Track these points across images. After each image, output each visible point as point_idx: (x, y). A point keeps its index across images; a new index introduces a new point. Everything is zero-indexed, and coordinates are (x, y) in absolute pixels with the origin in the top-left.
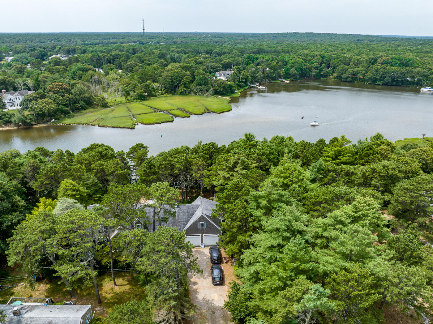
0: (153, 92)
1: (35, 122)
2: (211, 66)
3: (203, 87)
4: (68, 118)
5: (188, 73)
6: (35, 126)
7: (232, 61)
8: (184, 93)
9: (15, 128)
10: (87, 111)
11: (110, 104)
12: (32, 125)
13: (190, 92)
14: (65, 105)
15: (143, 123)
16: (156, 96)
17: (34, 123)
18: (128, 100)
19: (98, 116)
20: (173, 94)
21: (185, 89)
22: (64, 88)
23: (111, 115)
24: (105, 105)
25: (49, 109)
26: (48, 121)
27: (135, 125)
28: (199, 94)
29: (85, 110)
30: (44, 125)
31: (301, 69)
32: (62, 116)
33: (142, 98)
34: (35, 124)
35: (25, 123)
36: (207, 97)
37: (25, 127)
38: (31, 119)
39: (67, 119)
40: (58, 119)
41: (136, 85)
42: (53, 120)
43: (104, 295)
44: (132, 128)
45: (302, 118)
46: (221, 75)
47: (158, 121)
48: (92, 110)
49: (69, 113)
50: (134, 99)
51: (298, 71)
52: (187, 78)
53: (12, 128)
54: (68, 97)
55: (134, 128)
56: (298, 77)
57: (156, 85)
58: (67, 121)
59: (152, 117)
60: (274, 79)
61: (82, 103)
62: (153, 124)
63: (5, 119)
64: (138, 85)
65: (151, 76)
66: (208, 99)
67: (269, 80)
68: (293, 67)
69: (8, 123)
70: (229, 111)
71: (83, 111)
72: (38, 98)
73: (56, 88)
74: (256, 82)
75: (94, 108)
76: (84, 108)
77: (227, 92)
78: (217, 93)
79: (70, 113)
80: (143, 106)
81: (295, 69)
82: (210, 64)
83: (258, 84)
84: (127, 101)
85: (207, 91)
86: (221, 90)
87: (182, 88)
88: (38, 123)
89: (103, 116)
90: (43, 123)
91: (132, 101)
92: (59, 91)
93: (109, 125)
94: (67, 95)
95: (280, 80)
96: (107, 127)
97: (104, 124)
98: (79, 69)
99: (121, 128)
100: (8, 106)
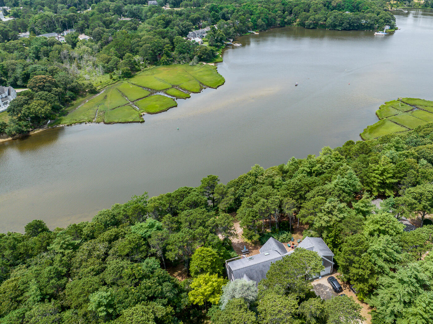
0: (137, 67)
1: (31, 127)
2: (182, 25)
3: (186, 54)
5: (167, 40)
6: (32, 133)
7: (200, 15)
8: (166, 64)
9: (10, 138)
11: (97, 88)
12: (29, 132)
13: (172, 61)
15: (149, 113)
16: (140, 70)
17: (30, 129)
18: (114, 80)
19: (95, 108)
20: (156, 65)
21: (168, 59)
22: (49, 81)
23: (108, 105)
24: (94, 92)
25: (45, 113)
26: (43, 125)
27: (142, 116)
28: (183, 62)
29: (75, 100)
30: (41, 130)
31: (267, 19)
32: (57, 114)
33: (128, 75)
34: (32, 131)
35: (19, 131)
36: (193, 65)
37: (20, 135)
42: (49, 122)
44: (142, 122)
45: (296, 85)
46: (195, 36)
47: (164, 108)
50: (120, 78)
51: (264, 21)
52: (168, 47)
53: (6, 140)
54: (57, 92)
55: (144, 122)
56: (265, 26)
57: (137, 58)
59: (154, 103)
60: (245, 32)
61: (70, 93)
62: (160, 112)
65: (126, 47)
66: (195, 68)
67: (240, 34)
68: (259, 17)
70: (223, 84)
71: (74, 102)
72: (28, 100)
73: (40, 82)
74: (229, 38)
75: (82, 96)
77: (210, 57)
78: (201, 59)
79: (61, 108)
81: (262, 20)
82: (181, 23)
83: (232, 40)
84: (114, 82)
85: (191, 59)
86: (205, 57)
87: (164, 58)
88: (35, 128)
89: (100, 108)
90: (40, 128)
91: (119, 81)
92: (44, 86)
93: (116, 121)
94: (55, 89)
95: (249, 32)
96: (114, 123)
97: (110, 120)
98: (42, 43)
99: (130, 122)
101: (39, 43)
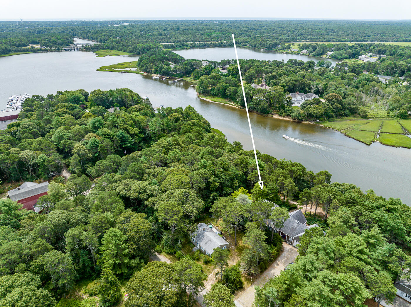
1: (305, 119)
4: (330, 121)
6: (303, 122)
9: (292, 120)
10: (348, 118)
11: (370, 116)
12: (302, 121)
14: (333, 111)
15: (381, 143)
17: (304, 120)
18: (389, 116)
19: (352, 126)
22: (337, 99)
23: (362, 127)
24: (365, 117)
26: (313, 121)
27: (374, 142)
29: (347, 117)
30: (310, 123)
32: (326, 119)
33: (403, 117)
35: (298, 118)
37: (298, 121)
38: (303, 117)
39: (328, 122)
40: (322, 121)
41: (404, 104)
42: (318, 121)
44: (367, 145)
47: (396, 145)
48: (352, 118)
49: (332, 117)
50: (395, 116)
53: (290, 120)
54: (336, 106)
55: (369, 145)
58: (327, 124)
59: (395, 139)
61: (347, 111)
62: (390, 146)
63: (288, 113)
64: (405, 105)
69: (289, 115)
71: (345, 118)
72: (314, 103)
75: (355, 117)
76: (347, 115)
79: (333, 117)
80: (398, 125)
84: (387, 117)
88: (307, 120)
89: (354, 127)
90: (310, 121)
91: (392, 118)
93: (353, 137)
94: (336, 104)
96: (350, 137)
97: (350, 135)
98: (365, 79)
99: (360, 141)
100: (296, 103)
101: (364, 78)
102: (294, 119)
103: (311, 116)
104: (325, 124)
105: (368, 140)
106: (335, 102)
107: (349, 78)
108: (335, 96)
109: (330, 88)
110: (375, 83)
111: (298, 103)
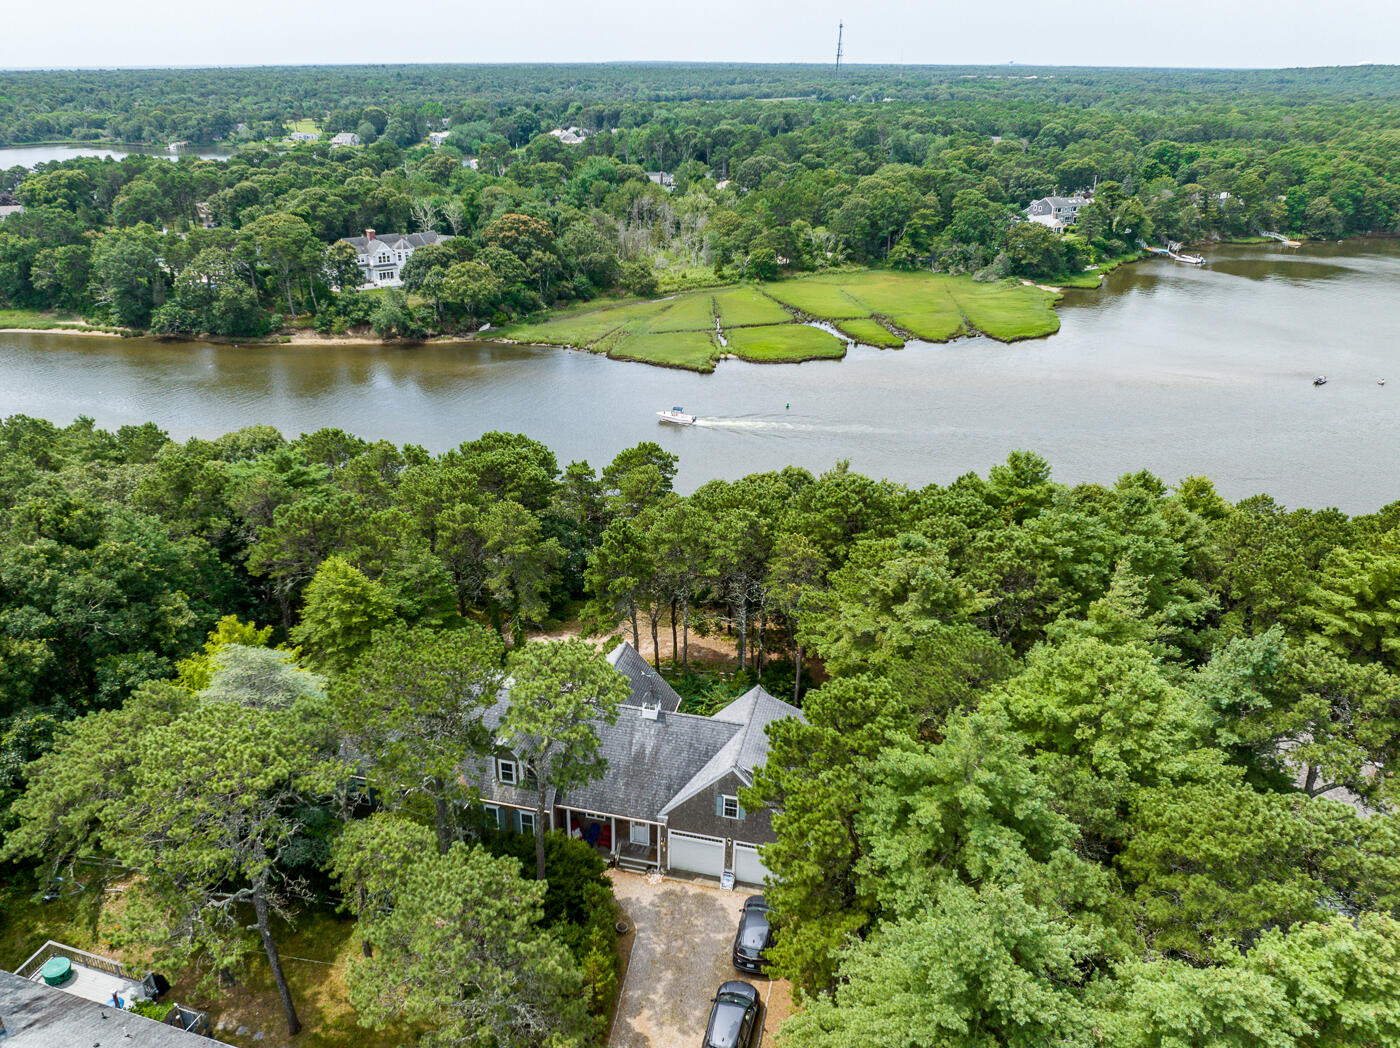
0: (806, 257)
1: (434, 328)
2: (1018, 178)
3: (974, 245)
4: (531, 323)
5: (931, 198)
6: (430, 342)
7: (1098, 162)
8: (906, 266)
9: (379, 342)
10: (593, 304)
11: (663, 288)
12: (425, 337)
13: (927, 264)
14: (531, 284)
15: (744, 358)
16: (813, 269)
17: (430, 331)
18: (722, 277)
19: (617, 324)
20: (872, 266)
21: (912, 251)
22: (533, 233)
23: (655, 323)
24: (649, 292)
25: (476, 294)
26: (469, 329)
27: (718, 360)
28: (958, 271)
29: (586, 300)
30: (456, 340)
31: (1356, 200)
32: (514, 315)
33: (767, 273)
34: (433, 336)
35: (404, 329)
36: (984, 281)
37: (405, 340)
38: (423, 319)
39: (525, 325)
40: (501, 325)
41: (755, 232)
42: (487, 327)
43: (323, 1002)
44: (703, 372)
45: (1318, 383)
46: (1047, 211)
48: (606, 302)
49: (535, 306)
50: (742, 276)
51: (1340, 207)
52: (924, 217)
53: (371, 342)
54: (540, 260)
55: (710, 372)
56: (1339, 227)
57: (821, 233)
58: (524, 333)
59: (780, 339)
60: (1243, 231)
61: (581, 279)
62: (776, 362)
63: (354, 315)
64: (760, 232)
65: (808, 205)
66: (986, 289)
67: (1223, 236)
68: (1323, 191)
69: (361, 325)
70: (1046, 336)
71: (581, 305)
72: (453, 257)
73: (510, 229)
74: (1170, 238)
75: (613, 297)
76: (583, 296)
77: (1055, 269)
78: (1018, 270)
79: (540, 308)
80: (764, 299)
81: (1332, 200)
82: (1018, 171)
83: (1177, 246)
84: (720, 282)
85: (986, 262)
86: (1035, 261)
87: (902, 249)
88: (442, 333)
89: (631, 326)
90: (456, 334)
91: (735, 283)
92: (516, 240)
93: (639, 357)
94: (537, 253)
95: (1264, 234)
96: (630, 360)
97: (626, 352)
98: (601, 173)
99: (672, 367)
100: (375, 276)
101: (595, 171)
102: (385, 332)
103: (454, 314)
104: (519, 334)
105: (699, 358)
106: (529, 245)
107: (541, 181)
108: (525, 223)
109: (490, 209)
110: (639, 185)
111: (383, 276)
